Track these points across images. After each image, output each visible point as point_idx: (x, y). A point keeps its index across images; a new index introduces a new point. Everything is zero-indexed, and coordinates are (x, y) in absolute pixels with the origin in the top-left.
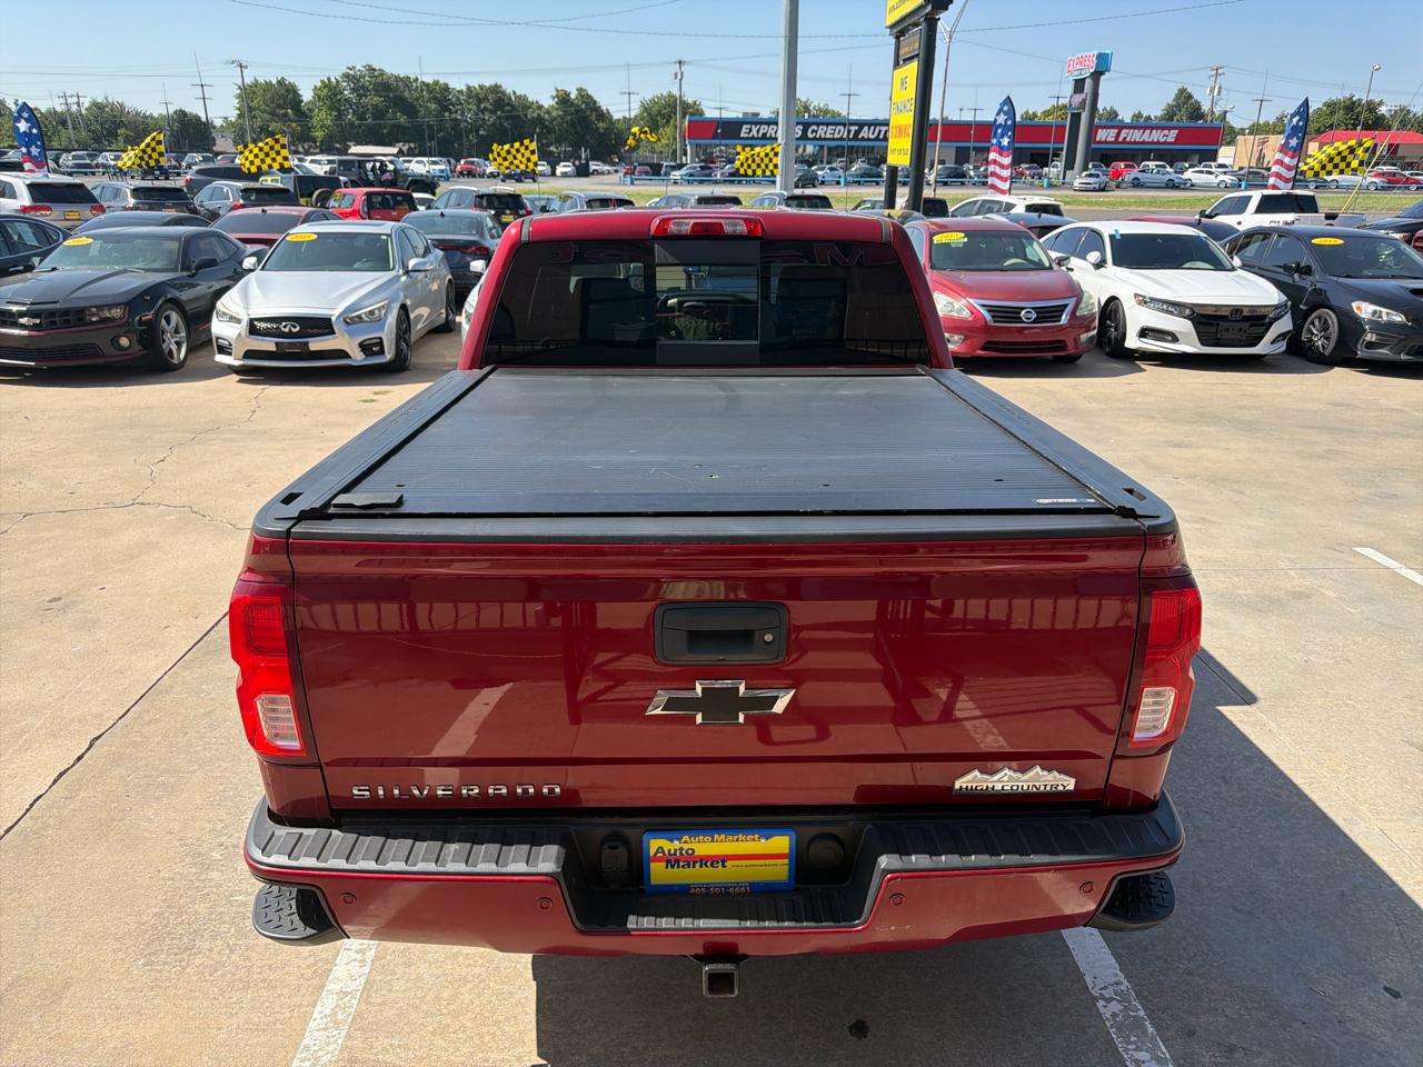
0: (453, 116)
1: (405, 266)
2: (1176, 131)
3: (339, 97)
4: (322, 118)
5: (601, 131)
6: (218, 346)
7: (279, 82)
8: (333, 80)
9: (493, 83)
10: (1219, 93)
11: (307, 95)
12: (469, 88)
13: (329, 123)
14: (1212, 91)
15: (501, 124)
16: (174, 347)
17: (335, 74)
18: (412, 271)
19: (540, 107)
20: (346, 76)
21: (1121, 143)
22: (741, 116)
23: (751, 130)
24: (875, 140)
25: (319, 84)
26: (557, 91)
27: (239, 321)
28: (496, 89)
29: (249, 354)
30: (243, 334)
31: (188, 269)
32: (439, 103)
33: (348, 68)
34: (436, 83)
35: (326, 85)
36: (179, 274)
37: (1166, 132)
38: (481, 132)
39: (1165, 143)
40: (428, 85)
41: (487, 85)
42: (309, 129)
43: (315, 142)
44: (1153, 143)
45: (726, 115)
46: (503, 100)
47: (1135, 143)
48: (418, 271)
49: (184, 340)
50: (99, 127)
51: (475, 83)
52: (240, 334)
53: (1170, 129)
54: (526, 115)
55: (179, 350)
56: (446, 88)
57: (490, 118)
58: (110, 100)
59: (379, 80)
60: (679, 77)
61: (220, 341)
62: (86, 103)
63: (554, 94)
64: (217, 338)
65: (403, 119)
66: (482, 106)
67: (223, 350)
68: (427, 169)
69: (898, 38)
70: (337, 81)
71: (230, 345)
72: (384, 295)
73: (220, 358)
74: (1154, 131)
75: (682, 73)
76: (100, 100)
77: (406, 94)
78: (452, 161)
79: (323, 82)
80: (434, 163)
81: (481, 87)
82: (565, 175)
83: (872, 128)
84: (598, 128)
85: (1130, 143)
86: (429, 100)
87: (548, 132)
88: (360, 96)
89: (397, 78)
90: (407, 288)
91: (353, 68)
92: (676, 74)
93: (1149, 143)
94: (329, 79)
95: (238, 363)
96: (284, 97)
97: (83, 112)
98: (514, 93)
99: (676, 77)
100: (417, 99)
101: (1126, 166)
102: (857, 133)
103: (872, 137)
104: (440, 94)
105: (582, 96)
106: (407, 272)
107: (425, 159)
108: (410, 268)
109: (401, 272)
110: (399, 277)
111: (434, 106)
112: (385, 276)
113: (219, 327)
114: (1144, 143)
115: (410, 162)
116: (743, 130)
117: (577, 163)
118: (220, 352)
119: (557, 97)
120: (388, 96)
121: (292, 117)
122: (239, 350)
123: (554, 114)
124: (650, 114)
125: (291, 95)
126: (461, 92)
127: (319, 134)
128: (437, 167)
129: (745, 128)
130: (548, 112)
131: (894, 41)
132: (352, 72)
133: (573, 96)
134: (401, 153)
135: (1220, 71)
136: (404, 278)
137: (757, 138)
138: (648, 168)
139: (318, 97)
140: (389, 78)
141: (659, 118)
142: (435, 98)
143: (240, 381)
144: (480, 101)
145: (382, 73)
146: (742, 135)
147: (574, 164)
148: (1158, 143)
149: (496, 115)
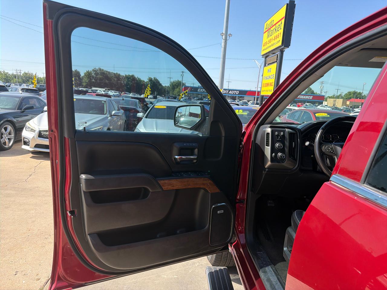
0: (121, 82)
1: (110, 113)
2: (312, 97)
3: (91, 75)
4: (86, 80)
5: (160, 88)
6: (24, 141)
7: (75, 71)
8: (90, 71)
10: (323, 88)
11: (82, 74)
12: (126, 75)
13: (87, 81)
14: (321, 87)
15: (134, 85)
16: (7, 141)
17: (90, 69)
18: (114, 115)
19: (144, 81)
20: (93, 70)
21: (298, 99)
22: (198, 86)
23: (200, 90)
24: (233, 94)
25: (86, 72)
26: (149, 78)
27: (34, 131)
28: (133, 76)
29: (37, 146)
30: (35, 137)
31: (21, 109)
32: (118, 79)
34: (117, 73)
35: (88, 72)
36: (16, 111)
37: (310, 96)
38: (128, 87)
39: (309, 99)
41: (131, 75)
42: (82, 83)
43: (83, 86)
44: (306, 99)
45: (195, 86)
46: (135, 79)
47: (302, 99)
48: (116, 115)
49: (13, 138)
50: (25, 79)
51: (127, 74)
52: (34, 136)
53: (311, 96)
54: (140, 83)
55: (9, 142)
56: (119, 75)
57: (130, 83)
58: (29, 72)
59: (102, 72)
60: (182, 75)
61: (25, 139)
62: (23, 72)
63: (148, 78)
64: (24, 138)
65: (107, 81)
67: (26, 143)
68: (113, 94)
69: (266, 58)
70: (91, 71)
71: (29, 141)
72: (100, 124)
73: (24, 147)
74: (307, 96)
75: (183, 75)
76: (26, 72)
77: (109, 75)
78: (120, 92)
79: (87, 71)
80: (115, 92)
81: (129, 75)
82: (150, 98)
83: (232, 91)
84: (159, 88)
85: (300, 99)
86: (115, 78)
88: (96, 75)
89: (107, 72)
90: (110, 122)
91: (95, 68)
92: (181, 75)
93: (305, 99)
94: (89, 71)
95: (31, 149)
96: (76, 74)
97: (21, 75)
98: (138, 77)
99: (181, 76)
100: (111, 77)
101: (301, 104)
102: (229, 92)
103: (232, 93)
104: (118, 76)
105: (155, 79)
106: (111, 116)
107: (113, 91)
108: (113, 114)
109: (109, 116)
110: (108, 117)
112: (101, 117)
113: (26, 134)
114: (304, 99)
115: (108, 92)
116: (198, 90)
117: (154, 95)
118: (24, 144)
119: (149, 79)
120: (104, 76)
121: (77, 79)
122: (33, 144)
123: (148, 83)
124: (173, 85)
125: (78, 74)
126: (123, 76)
127: (84, 84)
128: (116, 93)
129: (199, 89)
130: (146, 82)
131: (264, 59)
132: (95, 69)
133: (153, 79)
134: (106, 90)
135: (323, 83)
136: (109, 118)
137: (202, 92)
138: (173, 98)
139: (85, 75)
140: (104, 71)
141: (175, 86)
143: (32, 157)
144: (128, 79)
145: (103, 70)
146: (198, 91)
147: (153, 96)
148: (308, 99)
149: (132, 83)
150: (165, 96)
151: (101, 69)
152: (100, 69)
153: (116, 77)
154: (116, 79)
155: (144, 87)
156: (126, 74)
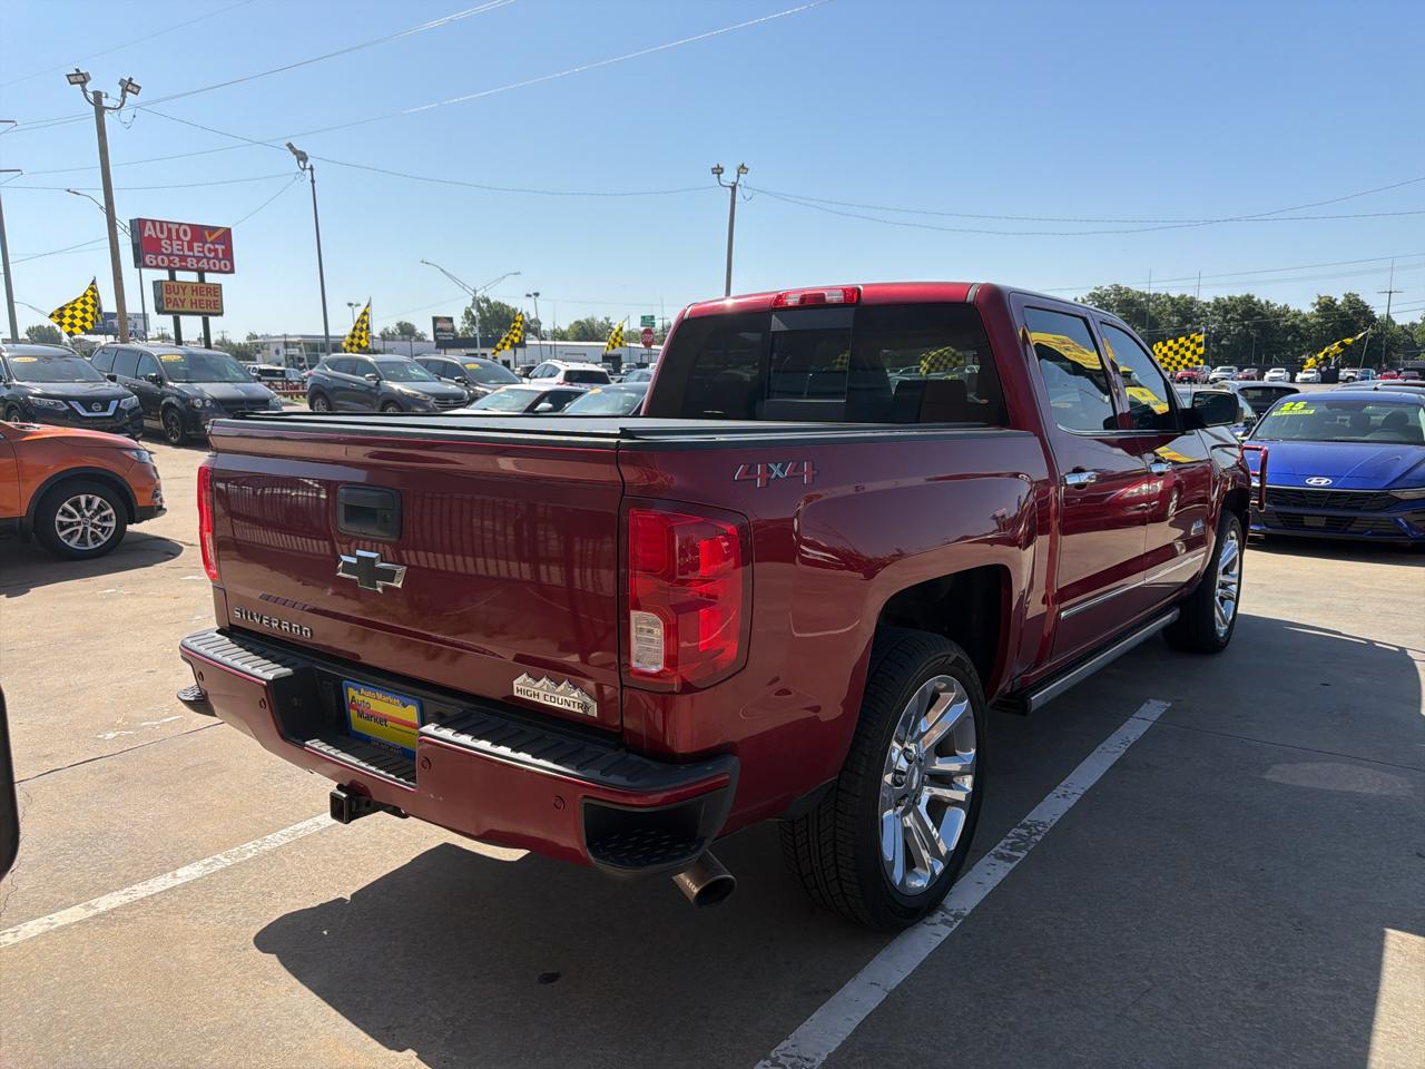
9: (1244, 294)
12: (1217, 300)
15: (1248, 334)
17: (1081, 294)
19: (1297, 315)
26: (1321, 297)
28: (1249, 298)
32: (1184, 316)
33: (1096, 288)
34: (1183, 297)
38: (1223, 342)
40: (1172, 300)
41: (1238, 296)
46: (1253, 310)
51: (1224, 294)
54: (1278, 323)
56: (1192, 301)
57: (1234, 329)
59: (1124, 297)
63: (1317, 301)
66: (1229, 317)
70: (1083, 301)
81: (1230, 299)
86: (1172, 314)
87: (1302, 340)
89: (1143, 295)
91: (1101, 288)
98: (1269, 302)
100: (1160, 313)
104: (1185, 307)
105: (1350, 302)
111: (1176, 319)
119: (1319, 303)
120: (1130, 312)
123: (1313, 321)
126: (1208, 305)
130: (1305, 320)
132: (1099, 292)
133: (1338, 303)
140: (1134, 295)
142: (1179, 311)
144: (1227, 312)
145: (1128, 291)
149: (1243, 325)
150: (1392, 366)
151: (1120, 289)
152: (1118, 289)
153: (1178, 312)
154: (1175, 319)
155: (1295, 337)
156: (1220, 296)
